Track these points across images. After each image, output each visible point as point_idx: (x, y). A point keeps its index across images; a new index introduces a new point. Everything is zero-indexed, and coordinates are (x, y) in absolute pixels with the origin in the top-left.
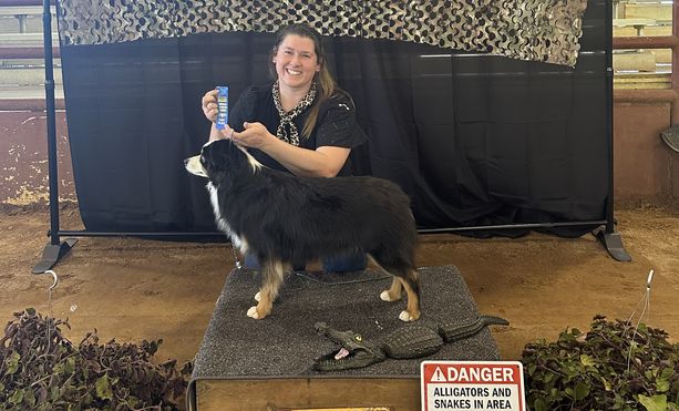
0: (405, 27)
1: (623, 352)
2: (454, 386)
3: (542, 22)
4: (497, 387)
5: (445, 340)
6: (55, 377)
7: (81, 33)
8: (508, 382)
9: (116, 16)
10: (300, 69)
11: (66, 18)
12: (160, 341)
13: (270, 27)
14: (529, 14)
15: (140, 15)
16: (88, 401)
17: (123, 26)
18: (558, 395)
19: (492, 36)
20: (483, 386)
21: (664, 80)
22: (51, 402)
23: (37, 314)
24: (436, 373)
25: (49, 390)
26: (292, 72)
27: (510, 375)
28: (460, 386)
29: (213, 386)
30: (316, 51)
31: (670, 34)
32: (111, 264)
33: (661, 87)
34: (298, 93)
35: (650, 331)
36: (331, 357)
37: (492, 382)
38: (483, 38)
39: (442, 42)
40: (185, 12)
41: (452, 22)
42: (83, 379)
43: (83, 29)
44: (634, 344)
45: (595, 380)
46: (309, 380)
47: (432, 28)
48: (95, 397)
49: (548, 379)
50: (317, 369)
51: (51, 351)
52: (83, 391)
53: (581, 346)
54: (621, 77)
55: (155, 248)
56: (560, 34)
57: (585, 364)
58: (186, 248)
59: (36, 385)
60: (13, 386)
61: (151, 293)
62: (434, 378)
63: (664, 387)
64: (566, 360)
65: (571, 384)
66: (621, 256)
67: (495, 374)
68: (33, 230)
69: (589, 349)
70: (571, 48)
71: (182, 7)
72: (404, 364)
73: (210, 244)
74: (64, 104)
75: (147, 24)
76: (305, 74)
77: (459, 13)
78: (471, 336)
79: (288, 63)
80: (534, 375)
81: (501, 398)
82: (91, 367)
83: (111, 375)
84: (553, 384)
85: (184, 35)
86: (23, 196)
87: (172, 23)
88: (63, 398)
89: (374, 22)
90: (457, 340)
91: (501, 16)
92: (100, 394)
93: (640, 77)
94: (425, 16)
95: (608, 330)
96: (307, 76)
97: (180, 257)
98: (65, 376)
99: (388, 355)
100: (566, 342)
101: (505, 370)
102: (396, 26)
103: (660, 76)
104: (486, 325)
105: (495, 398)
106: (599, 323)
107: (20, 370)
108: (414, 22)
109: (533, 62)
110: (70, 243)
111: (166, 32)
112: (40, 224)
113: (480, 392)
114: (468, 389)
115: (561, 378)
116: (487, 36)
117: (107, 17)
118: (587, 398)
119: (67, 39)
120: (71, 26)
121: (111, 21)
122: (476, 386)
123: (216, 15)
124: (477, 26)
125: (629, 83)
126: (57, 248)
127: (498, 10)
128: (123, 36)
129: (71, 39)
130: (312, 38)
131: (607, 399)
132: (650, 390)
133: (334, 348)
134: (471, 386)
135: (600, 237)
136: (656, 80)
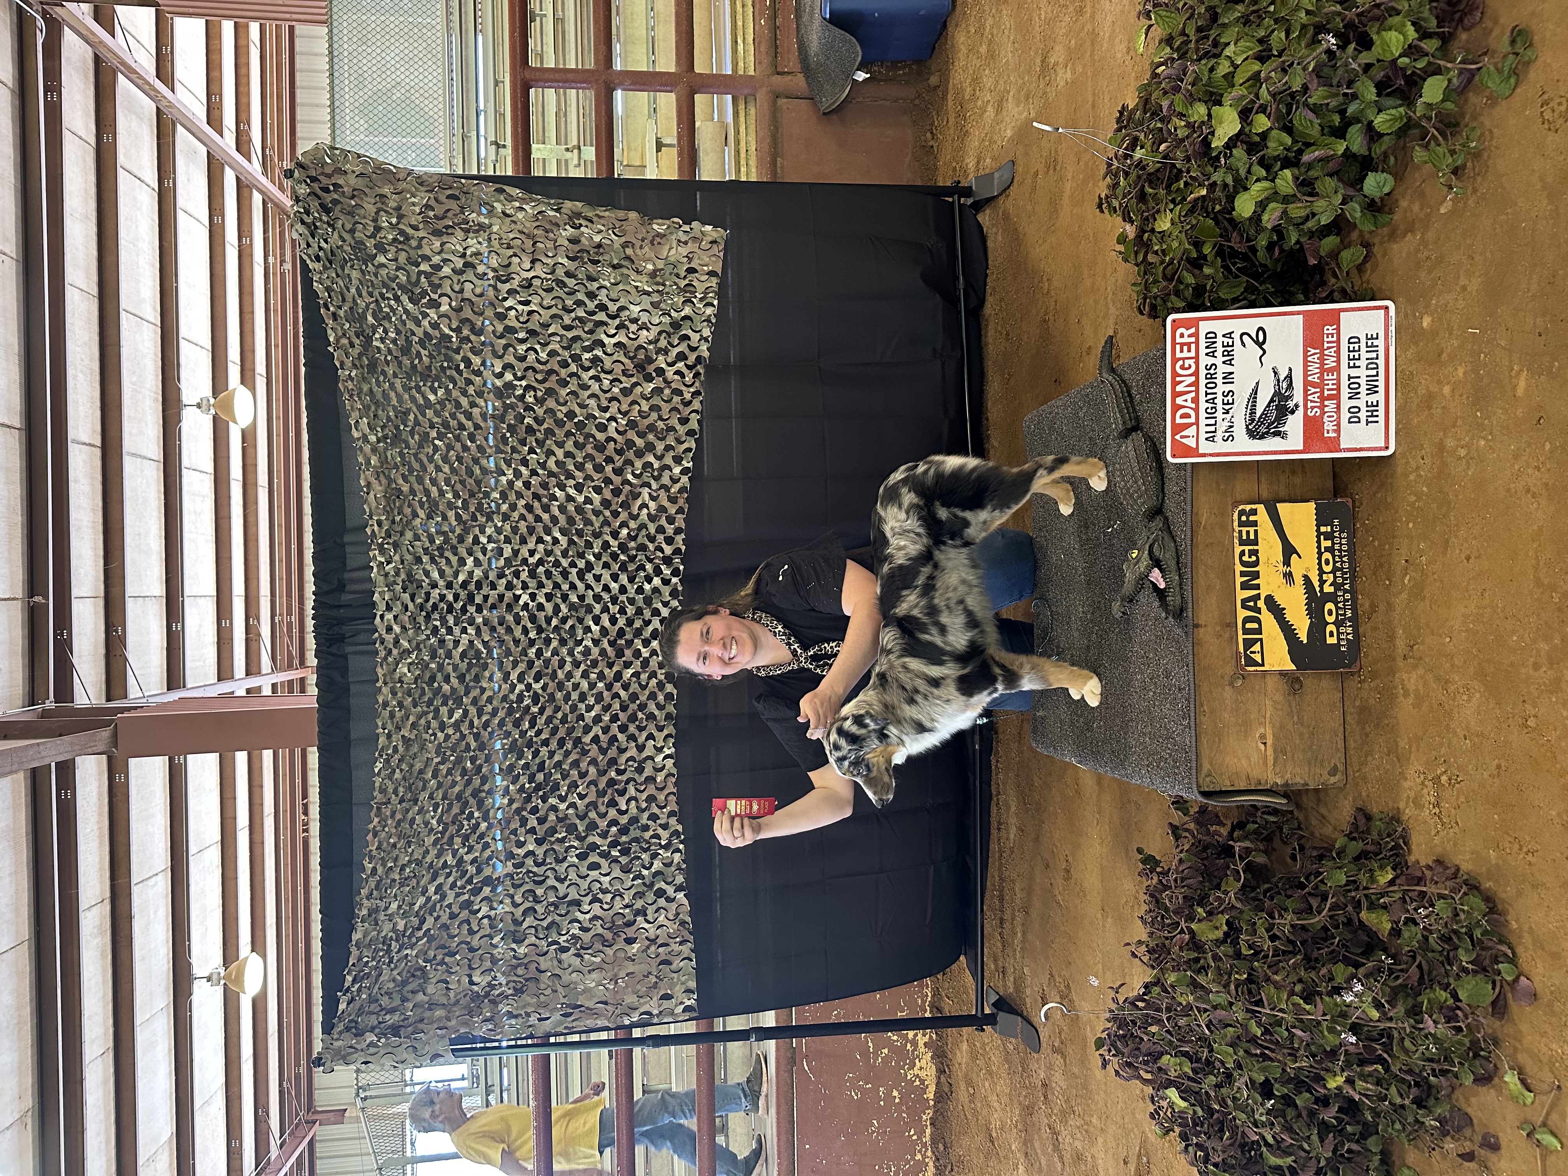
0: (667, 489)
1: (1151, 169)
2: (1203, 415)
3: (658, 279)
4: (1203, 351)
5: (1135, 429)
6: (1195, 1000)
7: (678, 990)
8: (1196, 335)
9: (652, 934)
10: (728, 641)
11: (655, 1012)
12: (1140, 851)
13: (669, 697)
14: (646, 302)
15: (650, 897)
16: (1231, 951)
17: (666, 923)
18: (1212, 265)
19: (681, 357)
20: (1203, 372)
21: (742, 107)
22: (1231, 1004)
23: (1104, 1035)
24: (1184, 440)
25: (1215, 1007)
26: (734, 652)
27: (1186, 333)
28: (1203, 405)
29: (1206, 766)
30: (699, 617)
31: (672, 96)
32: (1024, 933)
33: (753, 111)
34: (763, 639)
35: (1119, 130)
36: (1161, 594)
37: (1197, 358)
38: (685, 371)
39: (690, 433)
40: (646, 828)
41: (660, 418)
42: (1197, 960)
43: (672, 986)
44: (1139, 154)
45: (1192, 211)
46: (1196, 626)
47: (668, 448)
48: (1224, 941)
49: (1190, 279)
50: (1179, 614)
51: (1159, 1010)
52: (1216, 958)
53: (1141, 231)
54: (738, 171)
55: (1000, 869)
56: (677, 253)
57: (1169, 225)
58: (999, 823)
59: (1208, 1027)
60: (1208, 1063)
61: (1067, 871)
62: (1191, 442)
63: (1200, 111)
64: (1163, 251)
65: (1197, 245)
66: (1007, 176)
67: (1186, 354)
68: (974, 1056)
69: (1147, 219)
70: (699, 235)
71: (638, 833)
72: (1171, 487)
73: (993, 788)
74: (785, 1011)
75: (663, 885)
76: (735, 633)
77: (645, 407)
78: (1129, 392)
79: (721, 659)
80: (1185, 299)
81: (1219, 345)
82: (1181, 948)
83: (1191, 918)
84: (1197, 272)
85: (680, 828)
86: (923, 1074)
87: (662, 847)
88: (1226, 986)
89: (660, 538)
90: (1134, 409)
91: (650, 342)
92: (1219, 934)
93: (737, 142)
94: (651, 458)
95: (1119, 192)
96: (738, 628)
97: (1013, 831)
98: (1195, 985)
99: (1157, 511)
100: (1136, 253)
101: (1178, 340)
102: (666, 503)
103: (736, 114)
104: (1113, 370)
105: (1219, 354)
106: (1109, 204)
107: (1185, 1054)
108: (660, 476)
109: (721, 293)
110: (994, 998)
111: (677, 857)
112: (965, 1046)
113: (1211, 377)
114: (1207, 394)
115: (1188, 260)
116: (680, 365)
117: (653, 948)
118: (1217, 223)
119: (687, 1009)
120: (666, 1004)
121: (659, 941)
122: (1203, 381)
123: (651, 779)
124: (665, 381)
125: (747, 160)
126: (1001, 1016)
127: (640, 347)
128: (683, 923)
129: (688, 1003)
130: (679, 626)
131: (1218, 193)
132: (1205, 131)
133: (1148, 591)
134: (1202, 390)
135: (978, 206)
136: (742, 119)
